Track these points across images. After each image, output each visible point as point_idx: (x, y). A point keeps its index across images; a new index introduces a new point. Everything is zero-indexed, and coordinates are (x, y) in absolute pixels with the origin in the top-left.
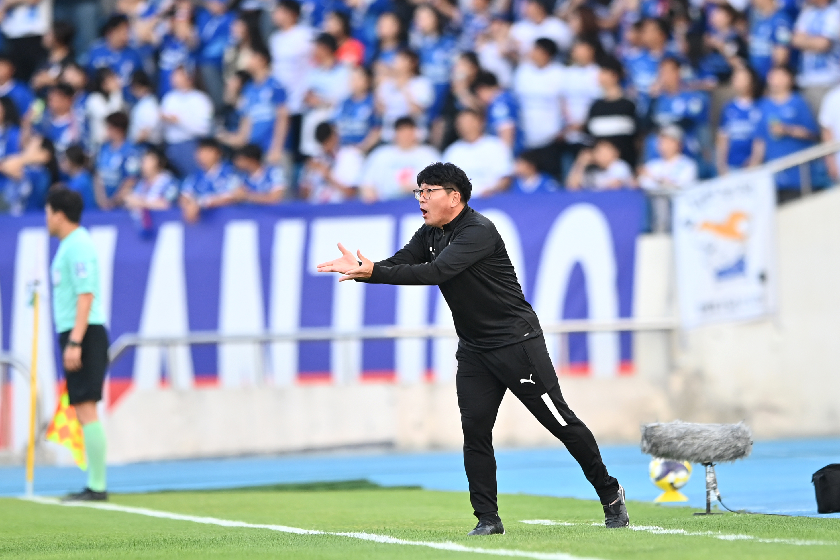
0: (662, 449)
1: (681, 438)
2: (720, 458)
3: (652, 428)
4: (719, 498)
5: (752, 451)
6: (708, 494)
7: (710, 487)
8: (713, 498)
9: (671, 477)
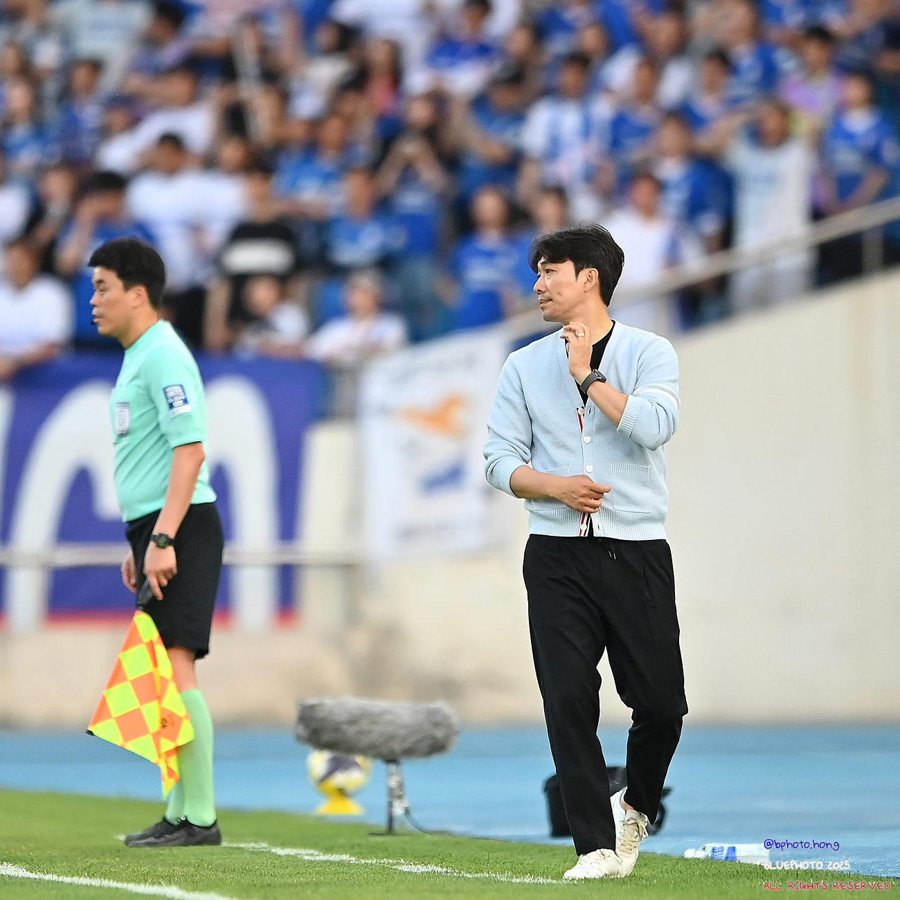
0: (326, 737)
1: (352, 721)
2: (410, 752)
3: (312, 707)
4: (407, 811)
5: (456, 744)
6: (390, 805)
7: (395, 794)
8: (398, 810)
9: (340, 779)
